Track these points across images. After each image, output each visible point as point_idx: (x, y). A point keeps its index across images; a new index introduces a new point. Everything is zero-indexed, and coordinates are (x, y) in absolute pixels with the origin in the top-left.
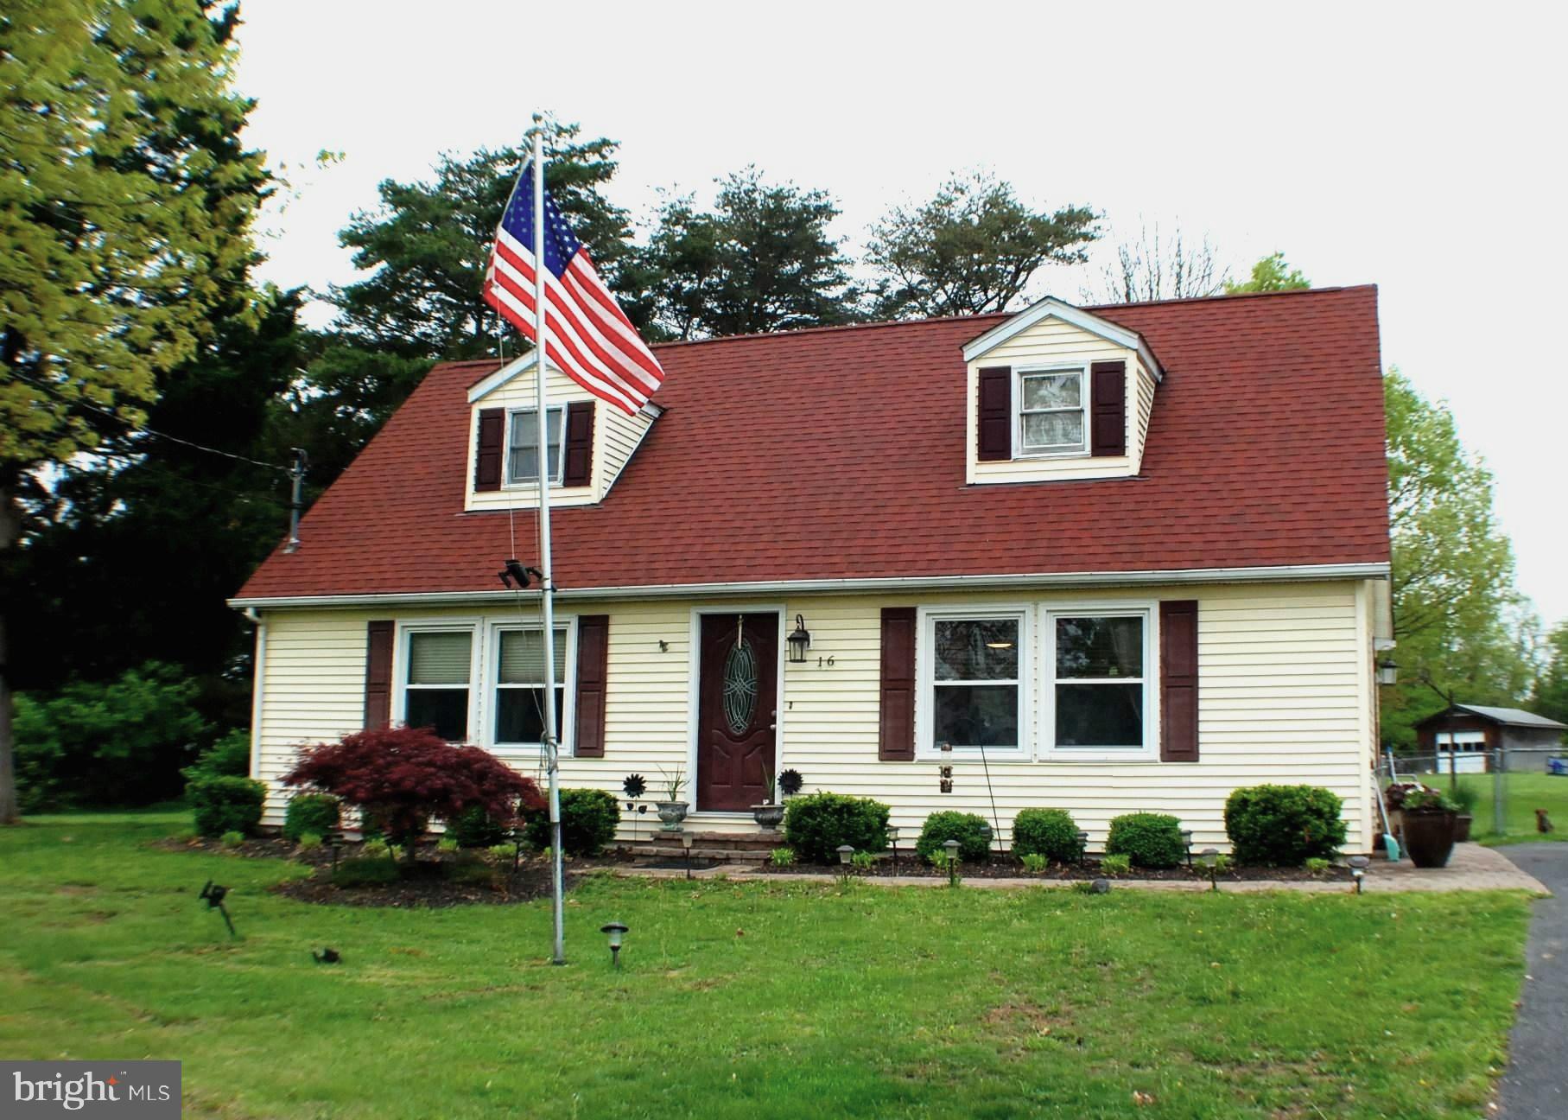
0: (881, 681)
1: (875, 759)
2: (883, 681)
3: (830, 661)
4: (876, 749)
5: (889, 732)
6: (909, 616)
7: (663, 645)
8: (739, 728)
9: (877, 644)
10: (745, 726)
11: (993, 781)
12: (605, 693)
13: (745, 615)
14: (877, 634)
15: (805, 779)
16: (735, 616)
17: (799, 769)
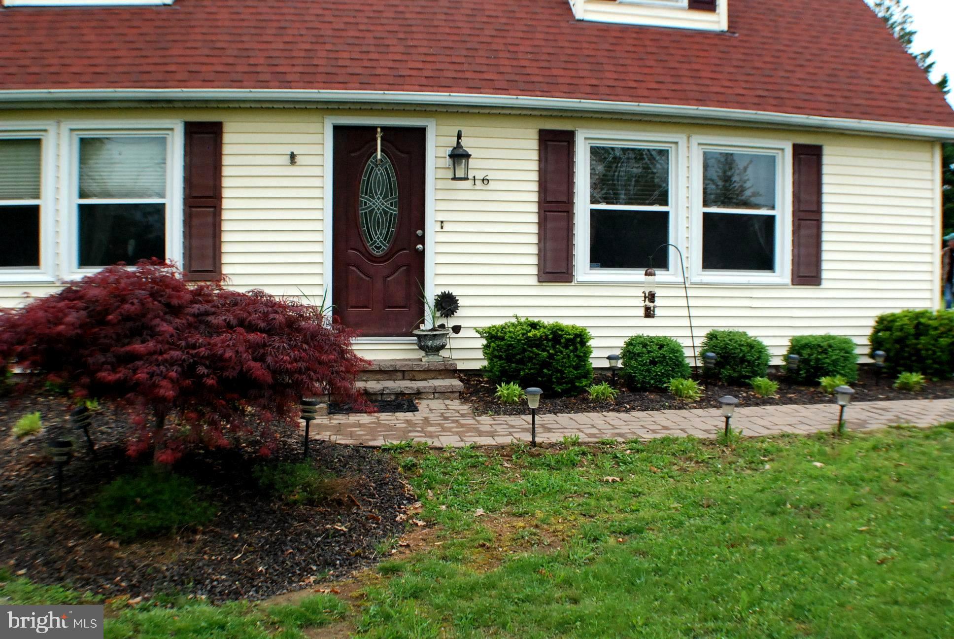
0: (539, 203)
1: (534, 280)
2: (540, 203)
3: (485, 181)
4: (534, 271)
5: (549, 254)
6: (568, 138)
7: (293, 156)
8: (378, 248)
9: (535, 166)
10: (385, 247)
11: (692, 303)
12: (221, 209)
13: (384, 129)
14: (535, 155)
15: (461, 302)
16: (373, 129)
17: (455, 292)
